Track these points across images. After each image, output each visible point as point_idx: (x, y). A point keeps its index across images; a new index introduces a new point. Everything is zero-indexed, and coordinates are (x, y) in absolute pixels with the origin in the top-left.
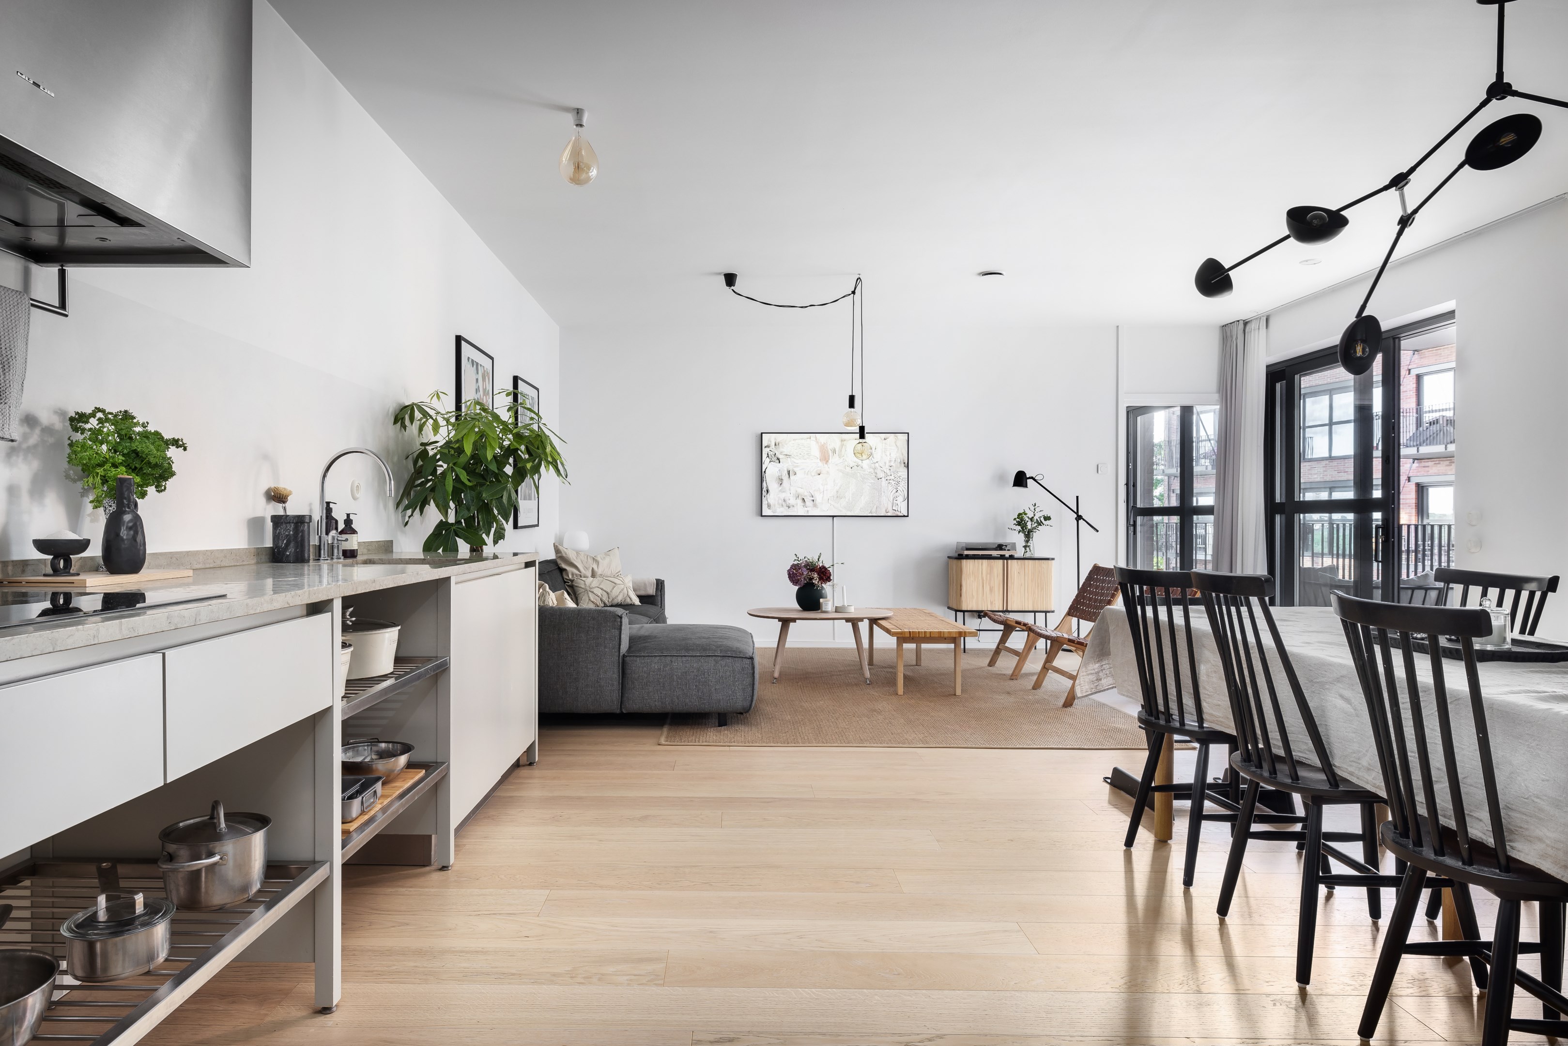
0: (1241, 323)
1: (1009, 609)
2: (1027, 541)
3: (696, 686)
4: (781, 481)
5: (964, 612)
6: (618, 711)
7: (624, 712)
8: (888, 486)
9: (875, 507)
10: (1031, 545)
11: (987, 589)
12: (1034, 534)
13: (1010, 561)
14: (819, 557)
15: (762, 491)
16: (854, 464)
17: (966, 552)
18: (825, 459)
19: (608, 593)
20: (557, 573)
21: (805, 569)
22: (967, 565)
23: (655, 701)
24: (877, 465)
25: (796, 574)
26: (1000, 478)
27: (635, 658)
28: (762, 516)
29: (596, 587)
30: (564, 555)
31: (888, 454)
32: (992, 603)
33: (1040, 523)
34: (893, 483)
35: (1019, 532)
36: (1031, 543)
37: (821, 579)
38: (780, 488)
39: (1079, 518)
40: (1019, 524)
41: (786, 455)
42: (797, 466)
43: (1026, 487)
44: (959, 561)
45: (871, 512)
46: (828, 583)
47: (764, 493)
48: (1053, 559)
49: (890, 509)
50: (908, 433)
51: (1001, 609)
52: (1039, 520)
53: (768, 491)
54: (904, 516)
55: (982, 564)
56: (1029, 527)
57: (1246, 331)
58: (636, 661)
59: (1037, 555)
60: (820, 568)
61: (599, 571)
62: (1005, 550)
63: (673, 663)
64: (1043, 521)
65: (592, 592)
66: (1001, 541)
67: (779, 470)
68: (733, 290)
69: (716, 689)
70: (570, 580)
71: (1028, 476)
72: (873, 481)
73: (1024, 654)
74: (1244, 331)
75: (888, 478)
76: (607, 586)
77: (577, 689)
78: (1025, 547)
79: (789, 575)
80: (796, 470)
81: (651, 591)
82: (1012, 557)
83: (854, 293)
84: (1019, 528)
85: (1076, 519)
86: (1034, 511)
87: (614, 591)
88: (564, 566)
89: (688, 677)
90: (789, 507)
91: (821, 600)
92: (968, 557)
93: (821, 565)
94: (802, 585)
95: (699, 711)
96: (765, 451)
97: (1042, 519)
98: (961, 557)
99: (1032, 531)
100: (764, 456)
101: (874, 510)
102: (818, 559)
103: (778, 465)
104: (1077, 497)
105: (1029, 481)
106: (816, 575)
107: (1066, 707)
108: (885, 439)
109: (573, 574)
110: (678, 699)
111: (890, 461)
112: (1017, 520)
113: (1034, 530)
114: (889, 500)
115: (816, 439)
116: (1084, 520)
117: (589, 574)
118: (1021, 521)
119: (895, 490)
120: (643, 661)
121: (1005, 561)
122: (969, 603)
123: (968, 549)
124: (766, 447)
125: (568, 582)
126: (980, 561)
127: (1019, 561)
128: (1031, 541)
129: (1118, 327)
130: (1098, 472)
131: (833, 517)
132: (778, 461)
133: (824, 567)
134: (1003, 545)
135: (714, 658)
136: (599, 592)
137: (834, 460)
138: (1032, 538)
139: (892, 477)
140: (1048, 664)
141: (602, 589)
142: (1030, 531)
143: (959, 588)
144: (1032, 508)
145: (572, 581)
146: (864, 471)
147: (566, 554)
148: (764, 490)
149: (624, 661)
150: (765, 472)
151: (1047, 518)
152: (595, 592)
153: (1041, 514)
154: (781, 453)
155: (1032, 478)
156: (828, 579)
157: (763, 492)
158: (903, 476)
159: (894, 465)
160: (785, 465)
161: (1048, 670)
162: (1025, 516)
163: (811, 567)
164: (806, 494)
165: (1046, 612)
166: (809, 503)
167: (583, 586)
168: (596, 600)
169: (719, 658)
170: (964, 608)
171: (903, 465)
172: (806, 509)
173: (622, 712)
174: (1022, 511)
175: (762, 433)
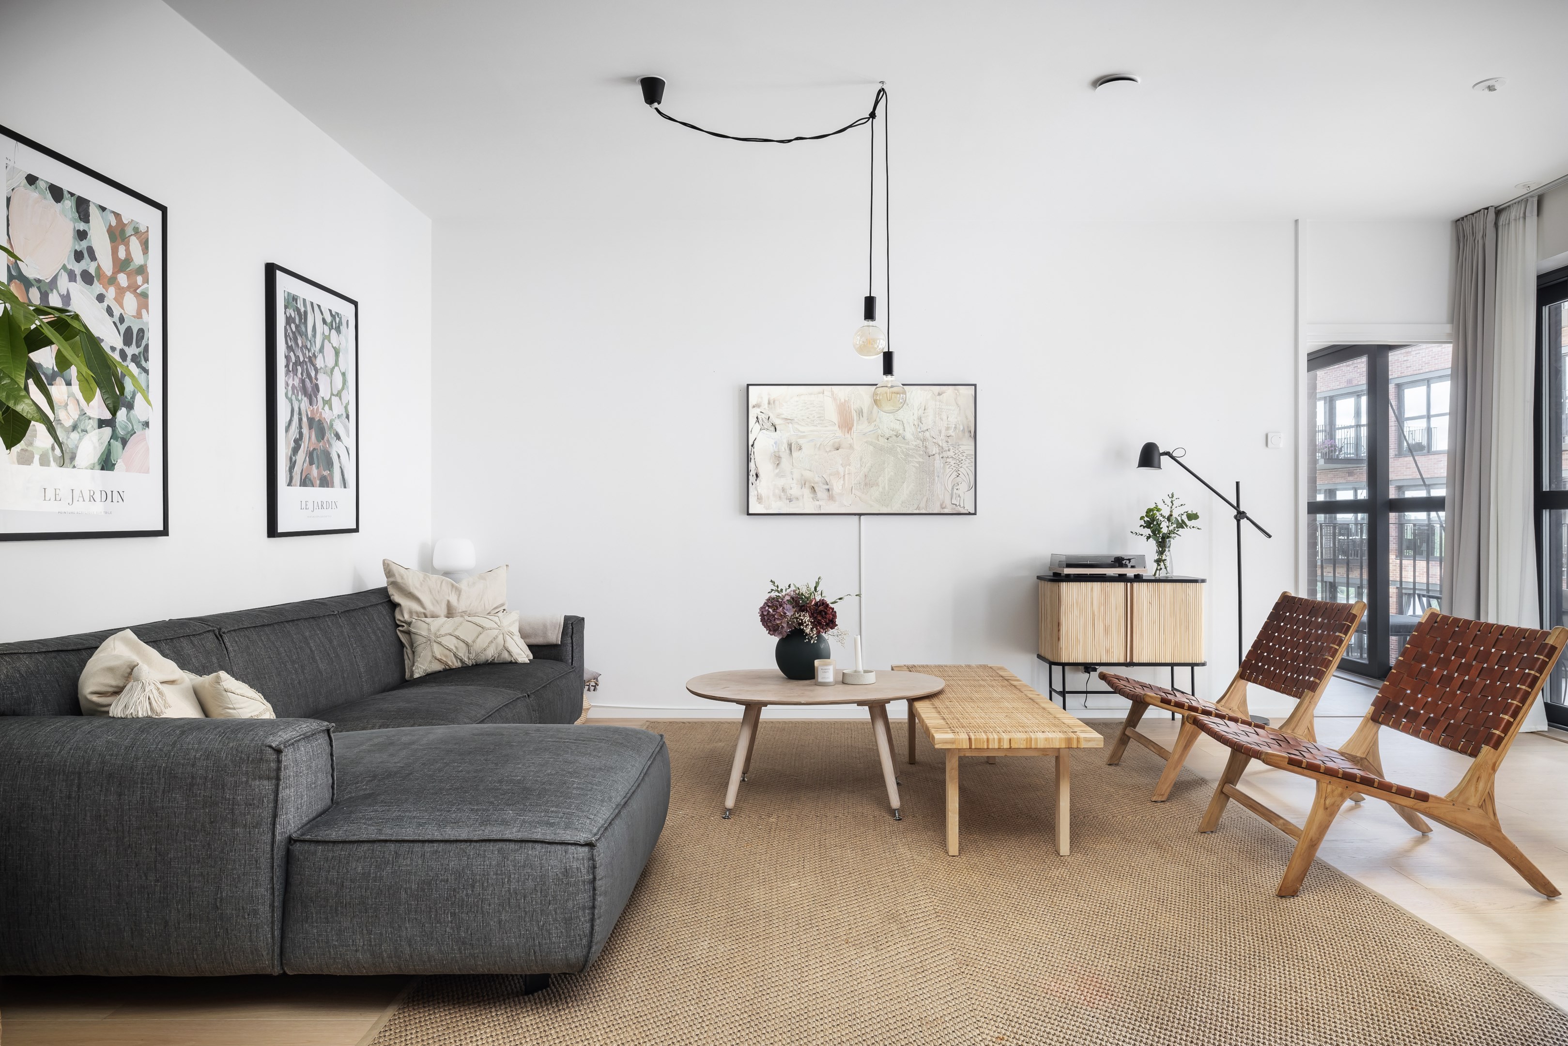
0: (1492, 215)
1: (1135, 661)
2: (1161, 553)
3: (453, 914)
4: (777, 460)
5: (1064, 665)
6: (277, 971)
7: (289, 972)
8: (944, 468)
9: (925, 499)
10: (1168, 558)
11: (1100, 628)
12: (1172, 540)
13: (1135, 585)
14: (817, 583)
15: (748, 476)
16: (892, 432)
17: (1067, 571)
18: (846, 425)
19: (467, 644)
20: (384, 610)
21: (789, 606)
22: (1070, 592)
23: (357, 951)
24: (927, 434)
25: (774, 616)
26: (1119, 455)
27: (312, 847)
28: (748, 514)
29: (446, 635)
30: (399, 580)
31: (945, 418)
32: (1107, 651)
33: (1181, 525)
34: (952, 462)
35: (1148, 538)
36: (1166, 556)
37: (816, 624)
38: (777, 471)
39: (1240, 515)
40: (1148, 525)
41: (786, 419)
42: (803, 437)
43: (1159, 467)
44: (1055, 585)
45: (918, 508)
46: (831, 631)
47: (752, 479)
48: (1203, 581)
49: (947, 502)
50: (975, 385)
51: (1122, 661)
52: (1179, 519)
53: (757, 476)
54: (970, 514)
55: (1092, 589)
56: (1165, 530)
57: (1500, 223)
58: (315, 853)
59: (1177, 573)
60: (816, 604)
61: (460, 605)
62: (1126, 566)
63: (401, 860)
64: (1186, 520)
65: (440, 643)
66: (1118, 553)
67: (775, 443)
68: (656, 109)
69: (500, 922)
70: (405, 622)
71: (1161, 451)
72: (921, 460)
73: (1177, 756)
74: (1496, 225)
75: (945, 454)
76: (467, 632)
77: (166, 923)
78: (1158, 561)
79: (762, 616)
80: (801, 441)
81: (555, 637)
82: (1138, 578)
83: (873, 115)
84: (1148, 531)
85: (1236, 517)
86: (1170, 504)
87: (478, 640)
88: (397, 598)
89: (435, 895)
90: (791, 500)
91: (817, 662)
92: (1069, 578)
93: (818, 598)
94: (785, 635)
95: (465, 972)
96: (753, 413)
97: (1185, 518)
98: (1058, 578)
99: (1168, 537)
100: (752, 420)
101: (923, 505)
102: (815, 588)
103: (774, 434)
104: (1238, 483)
105: (1164, 459)
106: (807, 618)
107: (1282, 897)
108: (939, 394)
109: (411, 613)
110: (410, 945)
111: (948, 429)
112: (1146, 519)
113: (1173, 535)
114: (945, 488)
115: (833, 394)
116: (1248, 519)
117: (442, 610)
118: (1151, 521)
119: (955, 474)
120: (330, 855)
121: (1129, 584)
122: (1072, 652)
123: (1069, 566)
124: (754, 407)
125: (403, 626)
126: (1089, 584)
127: (1150, 584)
128: (1166, 553)
129: (1297, 221)
130: (1267, 445)
131: (860, 515)
132: (773, 429)
133: (823, 604)
134: (1123, 559)
135: (500, 845)
136: (450, 643)
137: (861, 427)
138: (1169, 547)
139: (951, 453)
140: (1227, 788)
141: (457, 638)
142: (1166, 537)
143: (1056, 624)
144: (1168, 501)
145: (409, 624)
146: (908, 444)
147: (402, 578)
148: (751, 474)
149: (289, 857)
150: (752, 446)
151: (1192, 517)
152: (444, 642)
153: (1182, 510)
154: (778, 416)
155: (1167, 454)
156: (831, 623)
157: (750, 477)
158: (967, 452)
159: (953, 434)
160: (785, 435)
161: (1227, 797)
162: (1158, 514)
163: (799, 602)
164: (817, 479)
165: (1193, 665)
166: (821, 494)
167: (424, 633)
168: (446, 656)
169: (512, 846)
170: (1064, 660)
171: (967, 434)
172: (817, 503)
173: (285, 973)
174: (1152, 506)
175: (748, 385)
